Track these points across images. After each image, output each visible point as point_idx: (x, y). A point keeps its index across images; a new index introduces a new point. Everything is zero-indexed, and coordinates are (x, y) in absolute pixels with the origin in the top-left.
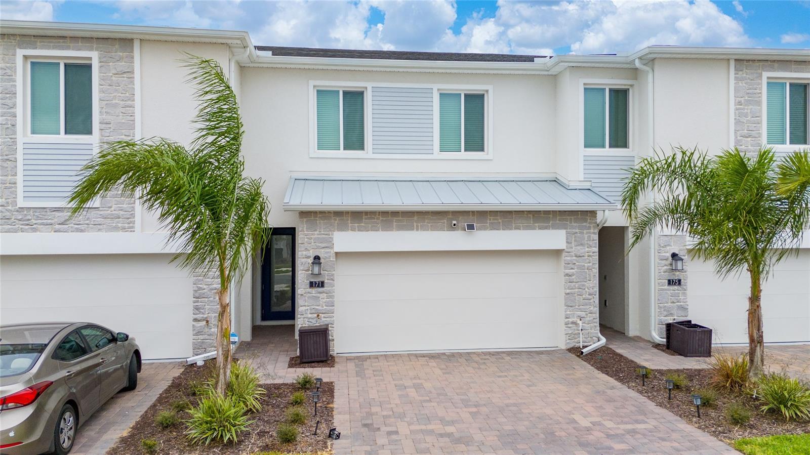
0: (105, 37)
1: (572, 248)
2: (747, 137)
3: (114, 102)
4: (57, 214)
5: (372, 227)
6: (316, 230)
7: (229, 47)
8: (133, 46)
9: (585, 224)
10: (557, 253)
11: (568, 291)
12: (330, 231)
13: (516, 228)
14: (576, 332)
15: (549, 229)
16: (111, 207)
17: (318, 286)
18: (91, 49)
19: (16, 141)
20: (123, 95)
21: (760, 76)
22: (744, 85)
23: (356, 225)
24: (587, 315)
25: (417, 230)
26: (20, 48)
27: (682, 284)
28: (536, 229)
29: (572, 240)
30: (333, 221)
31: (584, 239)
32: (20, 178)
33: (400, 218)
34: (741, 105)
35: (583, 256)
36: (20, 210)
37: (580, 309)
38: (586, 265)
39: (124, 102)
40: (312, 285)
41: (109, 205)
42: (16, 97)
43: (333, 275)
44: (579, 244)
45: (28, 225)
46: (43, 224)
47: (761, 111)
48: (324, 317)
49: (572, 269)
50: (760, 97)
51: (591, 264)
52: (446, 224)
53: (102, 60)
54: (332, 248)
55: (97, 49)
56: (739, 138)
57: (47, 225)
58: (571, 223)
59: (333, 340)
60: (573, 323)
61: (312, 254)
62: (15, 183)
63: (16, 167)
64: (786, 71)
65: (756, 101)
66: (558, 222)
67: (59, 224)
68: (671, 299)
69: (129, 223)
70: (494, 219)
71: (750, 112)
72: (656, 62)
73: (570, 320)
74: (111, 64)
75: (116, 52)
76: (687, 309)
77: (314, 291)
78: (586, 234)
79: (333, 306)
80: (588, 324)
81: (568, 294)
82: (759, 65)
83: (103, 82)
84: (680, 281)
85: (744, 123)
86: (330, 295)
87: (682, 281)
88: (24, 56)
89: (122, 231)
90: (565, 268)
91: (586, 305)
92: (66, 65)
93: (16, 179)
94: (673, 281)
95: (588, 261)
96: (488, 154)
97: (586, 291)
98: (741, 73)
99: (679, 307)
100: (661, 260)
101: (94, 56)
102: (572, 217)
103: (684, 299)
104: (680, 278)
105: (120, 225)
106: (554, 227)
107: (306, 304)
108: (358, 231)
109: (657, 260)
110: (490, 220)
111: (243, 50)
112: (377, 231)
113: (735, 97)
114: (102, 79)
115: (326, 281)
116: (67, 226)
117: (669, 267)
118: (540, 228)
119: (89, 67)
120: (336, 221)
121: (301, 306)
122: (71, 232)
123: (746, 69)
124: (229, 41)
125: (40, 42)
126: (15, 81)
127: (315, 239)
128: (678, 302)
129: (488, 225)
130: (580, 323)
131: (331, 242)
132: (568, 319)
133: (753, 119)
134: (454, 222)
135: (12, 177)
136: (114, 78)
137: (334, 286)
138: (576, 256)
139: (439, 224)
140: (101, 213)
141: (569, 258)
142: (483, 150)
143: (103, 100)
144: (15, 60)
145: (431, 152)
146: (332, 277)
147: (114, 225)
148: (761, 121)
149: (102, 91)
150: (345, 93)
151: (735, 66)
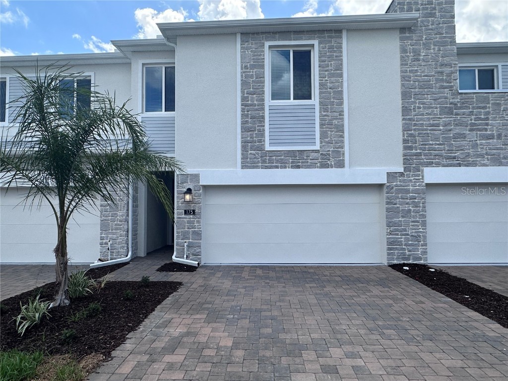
2: (253, 95)
11: (103, 218)
21: (263, 45)
22: (250, 53)
24: (118, 237)
27: (196, 213)
34: (248, 69)
37: (112, 233)
38: (117, 197)
47: (263, 73)
49: (106, 201)
50: (263, 62)
56: (246, 95)
65: (259, 65)
68: (187, 225)
71: (255, 74)
73: (104, 241)
76: (200, 234)
81: (103, 220)
82: (263, 37)
84: (194, 211)
85: (249, 83)
87: (196, 211)
91: (116, 229)
94: (189, 212)
97: (117, 219)
98: (246, 43)
99: (193, 232)
100: (179, 194)
103: (198, 226)
104: (194, 209)
109: (176, 195)
113: (241, 62)
123: (252, 40)
128: (193, 228)
132: (102, 241)
133: (257, 79)
141: (104, 193)
151: (241, 39)
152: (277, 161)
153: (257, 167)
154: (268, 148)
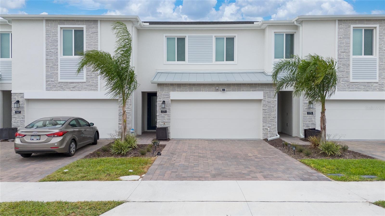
0: (88, 20)
1: (266, 99)
2: (343, 53)
3: (91, 43)
4: (72, 84)
5: (185, 90)
6: (163, 91)
7: (132, 22)
8: (98, 23)
9: (271, 89)
10: (260, 101)
11: (264, 116)
12: (169, 91)
13: (242, 91)
14: (267, 133)
15: (256, 91)
16: (90, 82)
17: (164, 112)
18: (83, 24)
19: (58, 58)
20: (94, 41)
21: (350, 27)
22: (343, 30)
23: (179, 89)
24: (272, 126)
25: (203, 91)
26: (59, 25)
27: (313, 114)
28: (251, 91)
29: (266, 96)
30: (170, 88)
31: (271, 95)
32: (59, 72)
33: (196, 87)
34: (341, 39)
35: (271, 102)
36: (59, 83)
37: (269, 123)
38: (272, 105)
39: (94, 44)
40: (162, 112)
41: (89, 81)
42: (58, 42)
43: (170, 108)
44: (269, 97)
45: (62, 88)
46: (67, 88)
47: (350, 41)
48: (167, 124)
49: (266, 107)
50: (350, 35)
51: (274, 105)
52: (214, 89)
53: (87, 28)
54: (170, 98)
55: (85, 25)
56: (340, 53)
57: (68, 88)
58: (266, 88)
59: (170, 133)
60: (266, 129)
61: (162, 100)
62: (57, 73)
63: (58, 67)
64: (362, 24)
65: (348, 37)
66: (260, 88)
67: (72, 88)
68: (309, 120)
69: (96, 88)
70: (233, 87)
71: (345, 42)
72: (303, 22)
73: (265, 128)
74: (90, 30)
75: (92, 25)
76: (316, 124)
77: (163, 114)
78: (272, 93)
79: (170, 120)
80: (273, 129)
81: (264, 117)
82: (350, 22)
83: (87, 37)
84: (312, 113)
85: (342, 46)
86: (169, 116)
87: (313, 113)
88: (60, 27)
89: (94, 91)
90: (263, 107)
91: (271, 122)
92: (75, 30)
93: (58, 72)
94: (309, 113)
95: (272, 104)
96: (235, 62)
97: (272, 116)
98: (341, 25)
99: (312, 124)
100: (304, 104)
101: (84, 27)
102: (266, 86)
103: (314, 120)
104: (312, 112)
105: (93, 88)
106: (258, 90)
107: (160, 119)
108: (180, 91)
109: (303, 104)
110: (232, 87)
111: (137, 23)
112: (187, 91)
113: (338, 36)
114: (87, 35)
115: (167, 111)
116: (75, 89)
117: (308, 107)
118: (253, 91)
119: (83, 31)
120: (171, 88)
121: (158, 120)
122: (76, 91)
123: (343, 24)
124: (132, 20)
125: (66, 22)
126: (57, 37)
127: (163, 94)
128: (312, 121)
129: (231, 89)
130: (269, 129)
131: (169, 95)
132: (264, 127)
133: (346, 45)
134: (217, 88)
135: (57, 71)
136: (91, 35)
137: (170, 112)
138: (267, 102)
139: (212, 89)
140: (87, 84)
141: (264, 103)
142: (233, 60)
143: (87, 43)
144: (57, 29)
145: (211, 61)
146: (169, 109)
147: (91, 88)
148: (350, 45)
149: (87, 40)
150: (178, 39)
151: (338, 23)
152: (356, 88)
153: (346, 90)
154: (352, 80)
